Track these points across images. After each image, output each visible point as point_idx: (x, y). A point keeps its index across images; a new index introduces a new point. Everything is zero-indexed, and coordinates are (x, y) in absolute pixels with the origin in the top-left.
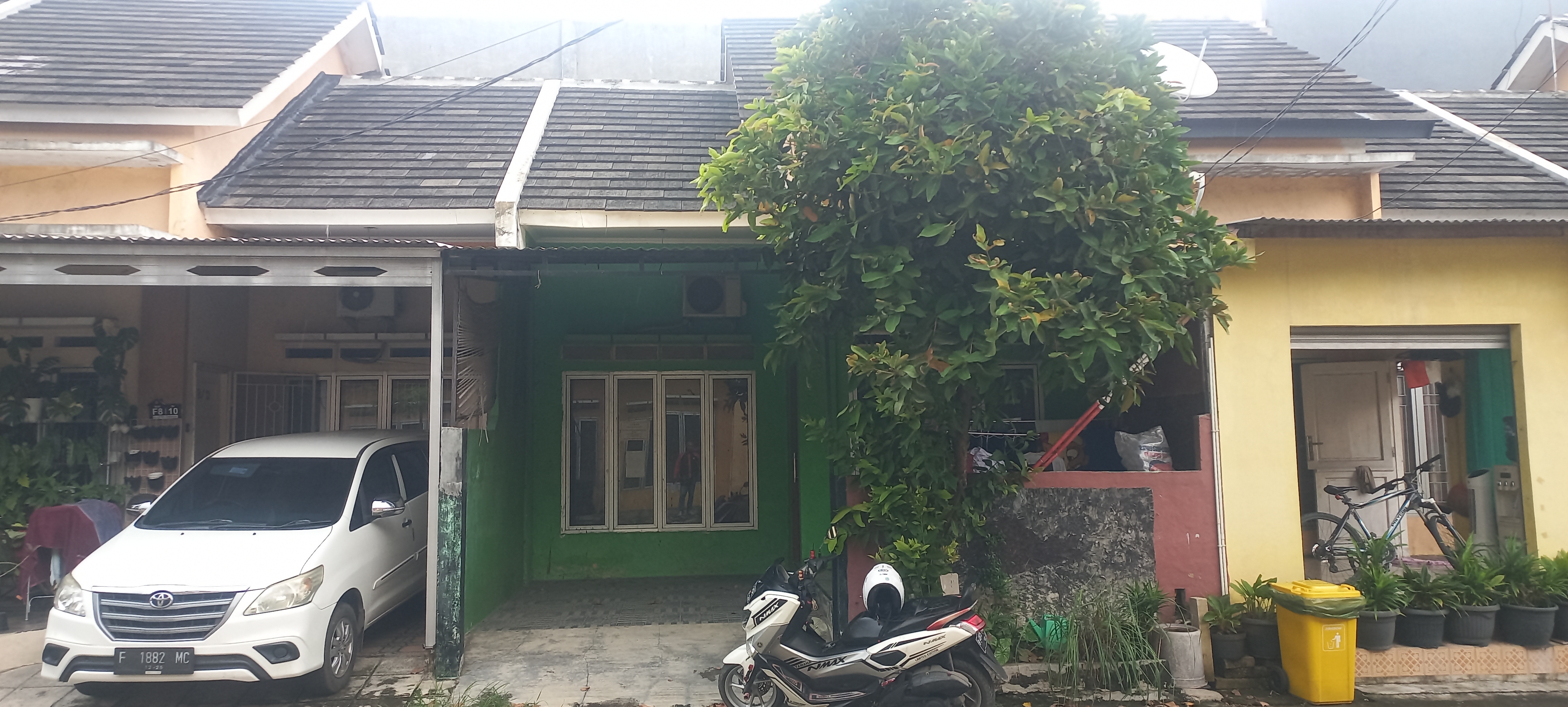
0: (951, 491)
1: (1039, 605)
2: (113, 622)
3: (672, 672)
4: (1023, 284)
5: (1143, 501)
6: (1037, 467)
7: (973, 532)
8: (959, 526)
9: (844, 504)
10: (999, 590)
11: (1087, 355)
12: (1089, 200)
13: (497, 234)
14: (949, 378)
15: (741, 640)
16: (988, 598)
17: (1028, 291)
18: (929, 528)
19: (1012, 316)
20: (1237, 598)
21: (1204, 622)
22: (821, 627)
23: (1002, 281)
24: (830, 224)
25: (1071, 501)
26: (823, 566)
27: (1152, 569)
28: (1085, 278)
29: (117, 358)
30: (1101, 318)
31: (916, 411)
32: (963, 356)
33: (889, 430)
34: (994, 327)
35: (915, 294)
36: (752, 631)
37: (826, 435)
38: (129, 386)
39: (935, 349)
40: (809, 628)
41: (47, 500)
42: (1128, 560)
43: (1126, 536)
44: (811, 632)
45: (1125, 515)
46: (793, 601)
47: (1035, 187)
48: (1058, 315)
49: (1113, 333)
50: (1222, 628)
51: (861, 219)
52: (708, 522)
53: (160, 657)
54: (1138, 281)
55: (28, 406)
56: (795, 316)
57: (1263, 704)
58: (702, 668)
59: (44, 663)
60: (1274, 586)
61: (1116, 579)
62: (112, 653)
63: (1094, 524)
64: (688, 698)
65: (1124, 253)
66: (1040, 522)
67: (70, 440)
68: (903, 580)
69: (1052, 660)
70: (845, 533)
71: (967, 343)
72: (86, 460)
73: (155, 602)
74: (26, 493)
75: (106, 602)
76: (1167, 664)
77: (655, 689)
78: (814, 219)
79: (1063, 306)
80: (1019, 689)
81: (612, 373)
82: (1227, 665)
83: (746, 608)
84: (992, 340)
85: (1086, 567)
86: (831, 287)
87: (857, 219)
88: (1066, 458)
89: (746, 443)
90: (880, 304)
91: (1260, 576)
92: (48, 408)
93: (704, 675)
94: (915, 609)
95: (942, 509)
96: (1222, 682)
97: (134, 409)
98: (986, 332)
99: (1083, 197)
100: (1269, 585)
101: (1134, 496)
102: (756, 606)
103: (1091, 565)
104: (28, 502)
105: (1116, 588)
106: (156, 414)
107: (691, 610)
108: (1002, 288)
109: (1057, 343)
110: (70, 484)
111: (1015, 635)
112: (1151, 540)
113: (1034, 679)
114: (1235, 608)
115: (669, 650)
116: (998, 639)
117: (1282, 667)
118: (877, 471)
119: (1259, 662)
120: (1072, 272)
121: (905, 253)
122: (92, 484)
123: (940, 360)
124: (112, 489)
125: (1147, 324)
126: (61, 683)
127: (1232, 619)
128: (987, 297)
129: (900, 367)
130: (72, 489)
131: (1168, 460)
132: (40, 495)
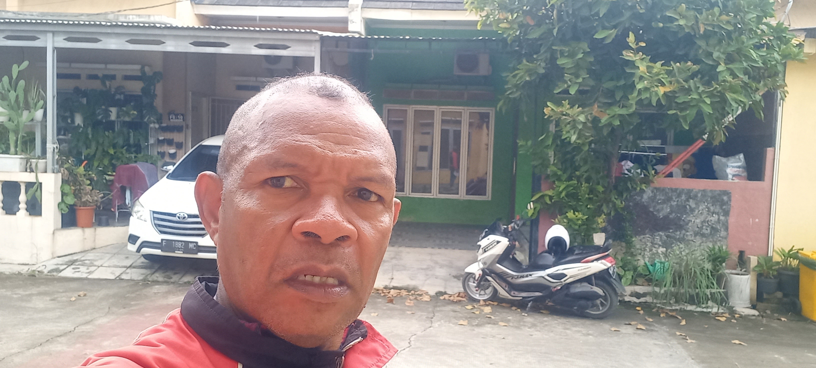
0: (604, 187)
1: (653, 254)
2: (160, 226)
3: (437, 274)
4: (655, 70)
5: (725, 198)
6: (660, 175)
7: (616, 210)
8: (608, 206)
9: (539, 190)
10: (629, 244)
11: (691, 113)
12: (702, 18)
13: (349, 23)
14: (607, 122)
15: (475, 260)
16: (622, 249)
17: (658, 74)
18: (589, 206)
19: (646, 89)
20: (777, 258)
21: (754, 270)
22: (521, 257)
23: (642, 68)
24: (542, 27)
25: (679, 195)
26: (524, 224)
27: (726, 238)
28: (695, 66)
29: (152, 87)
30: (703, 91)
31: (586, 139)
32: (617, 110)
33: (569, 149)
34: (635, 94)
35: (590, 72)
36: (481, 256)
37: (531, 151)
38: (158, 103)
39: (599, 104)
40: (513, 257)
41: (122, 161)
42: (711, 232)
43: (712, 218)
44: (514, 259)
45: (713, 205)
46: (505, 242)
47: (668, 8)
48: (675, 88)
49: (708, 101)
50: (765, 275)
51: (561, 24)
52: (462, 195)
53: (182, 245)
54: (728, 69)
55: (111, 112)
56: (517, 81)
57: (783, 319)
58: (454, 273)
59: (129, 243)
60: (801, 253)
61: (702, 242)
62: (160, 241)
63: (692, 210)
64: (445, 288)
65: (722, 50)
66: (658, 207)
67: (131, 131)
68: (570, 235)
69: (656, 285)
70: (539, 206)
71: (619, 101)
72: (139, 141)
73: (179, 217)
74: (112, 157)
75: (156, 215)
76: (726, 294)
77: (428, 282)
78: (532, 23)
79: (678, 82)
80: (634, 299)
81: (411, 106)
82: (765, 296)
83: (479, 243)
84: (633, 102)
85: (684, 235)
86: (540, 64)
87: (558, 24)
88: (682, 170)
89: (487, 149)
90: (567, 77)
91: (793, 246)
92: (120, 113)
93: (455, 277)
94: (575, 251)
95: (597, 196)
96: (760, 305)
97: (161, 115)
98: (630, 97)
99: (698, 16)
100: (797, 252)
101: (719, 195)
102: (484, 243)
103: (688, 233)
104: (113, 161)
105: (702, 247)
106: (172, 119)
107: (450, 242)
108: (642, 72)
109: (674, 104)
110: (132, 153)
111: (635, 269)
112: (727, 222)
113: (644, 295)
114: (774, 264)
115: (436, 263)
116: (625, 271)
117: (799, 300)
118: (559, 173)
119: (785, 295)
120: (687, 62)
121: (585, 46)
122: (142, 154)
123: (601, 111)
124: (152, 157)
125: (730, 96)
126: (137, 254)
127: (772, 270)
128: (633, 74)
129: (576, 115)
130: (133, 156)
131: (745, 174)
132: (118, 159)
